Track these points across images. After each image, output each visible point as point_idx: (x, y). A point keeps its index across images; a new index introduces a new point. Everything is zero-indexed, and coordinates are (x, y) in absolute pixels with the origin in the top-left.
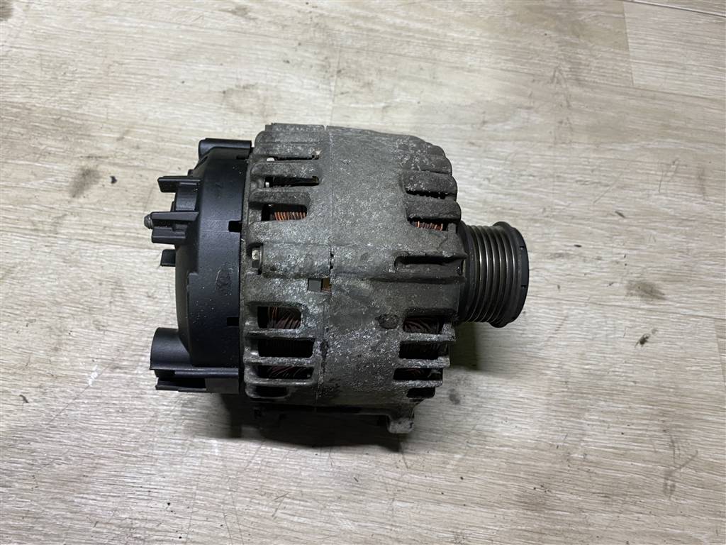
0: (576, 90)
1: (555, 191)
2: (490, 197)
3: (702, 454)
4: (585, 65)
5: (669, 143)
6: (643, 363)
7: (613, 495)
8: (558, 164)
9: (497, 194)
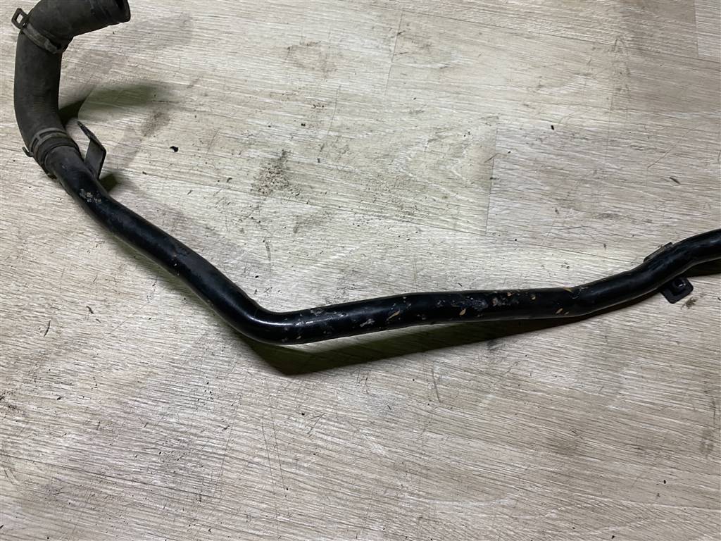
6: (687, 325)
7: (647, 448)
8: (613, 129)
9: (549, 154)
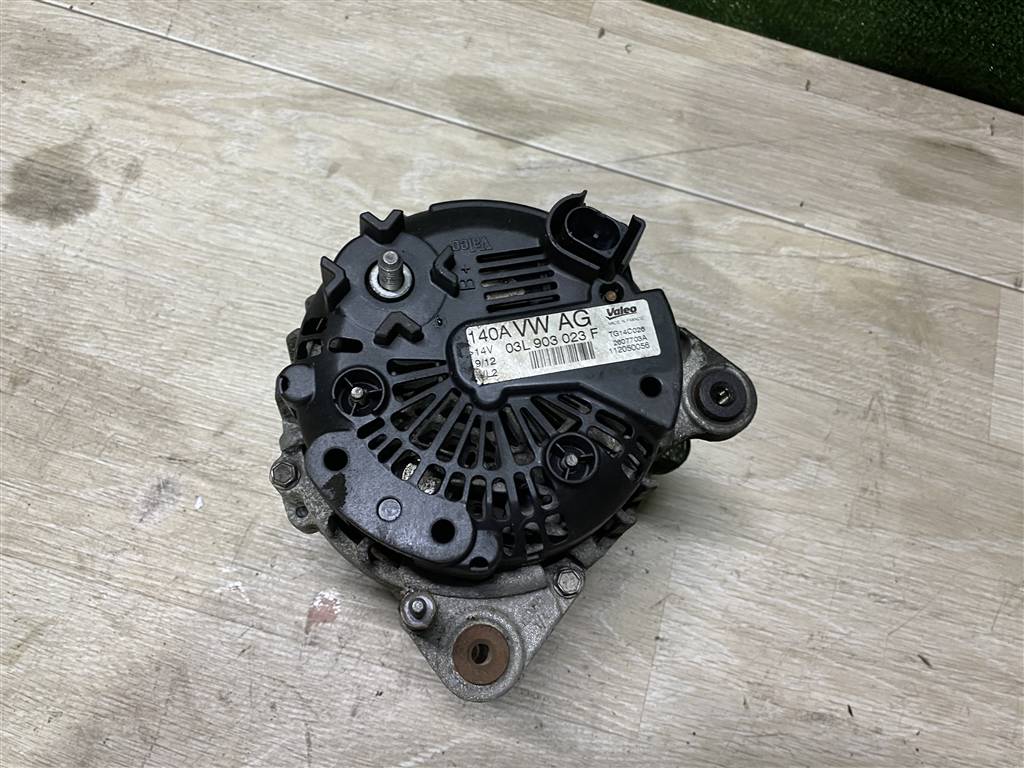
0: (898, 436)
1: (833, 608)
4: (921, 394)
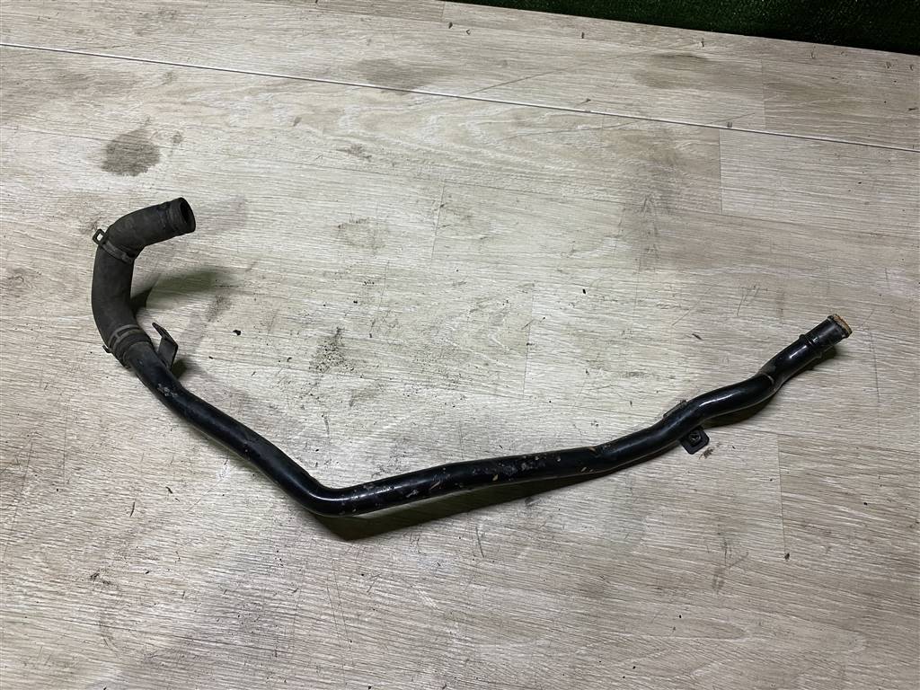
0: (666, 218)
1: (636, 315)
2: (573, 321)
3: (752, 555)
4: (676, 193)
5: (753, 268)
6: (705, 474)
7: (666, 588)
9: (581, 317)
